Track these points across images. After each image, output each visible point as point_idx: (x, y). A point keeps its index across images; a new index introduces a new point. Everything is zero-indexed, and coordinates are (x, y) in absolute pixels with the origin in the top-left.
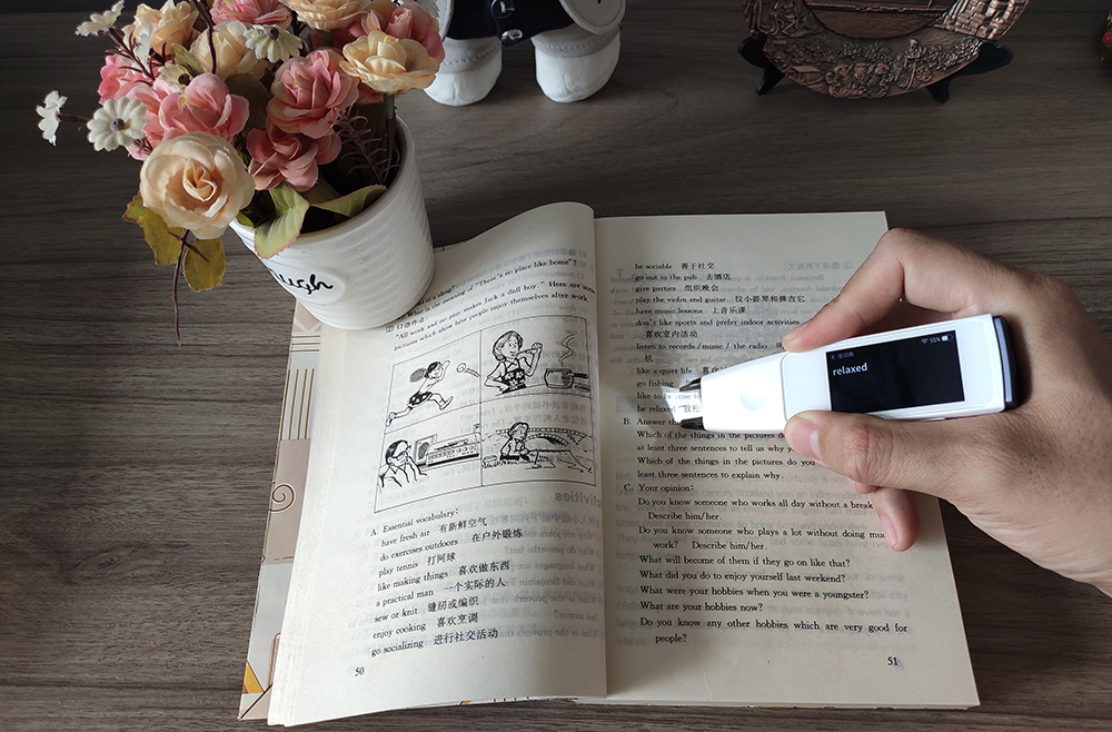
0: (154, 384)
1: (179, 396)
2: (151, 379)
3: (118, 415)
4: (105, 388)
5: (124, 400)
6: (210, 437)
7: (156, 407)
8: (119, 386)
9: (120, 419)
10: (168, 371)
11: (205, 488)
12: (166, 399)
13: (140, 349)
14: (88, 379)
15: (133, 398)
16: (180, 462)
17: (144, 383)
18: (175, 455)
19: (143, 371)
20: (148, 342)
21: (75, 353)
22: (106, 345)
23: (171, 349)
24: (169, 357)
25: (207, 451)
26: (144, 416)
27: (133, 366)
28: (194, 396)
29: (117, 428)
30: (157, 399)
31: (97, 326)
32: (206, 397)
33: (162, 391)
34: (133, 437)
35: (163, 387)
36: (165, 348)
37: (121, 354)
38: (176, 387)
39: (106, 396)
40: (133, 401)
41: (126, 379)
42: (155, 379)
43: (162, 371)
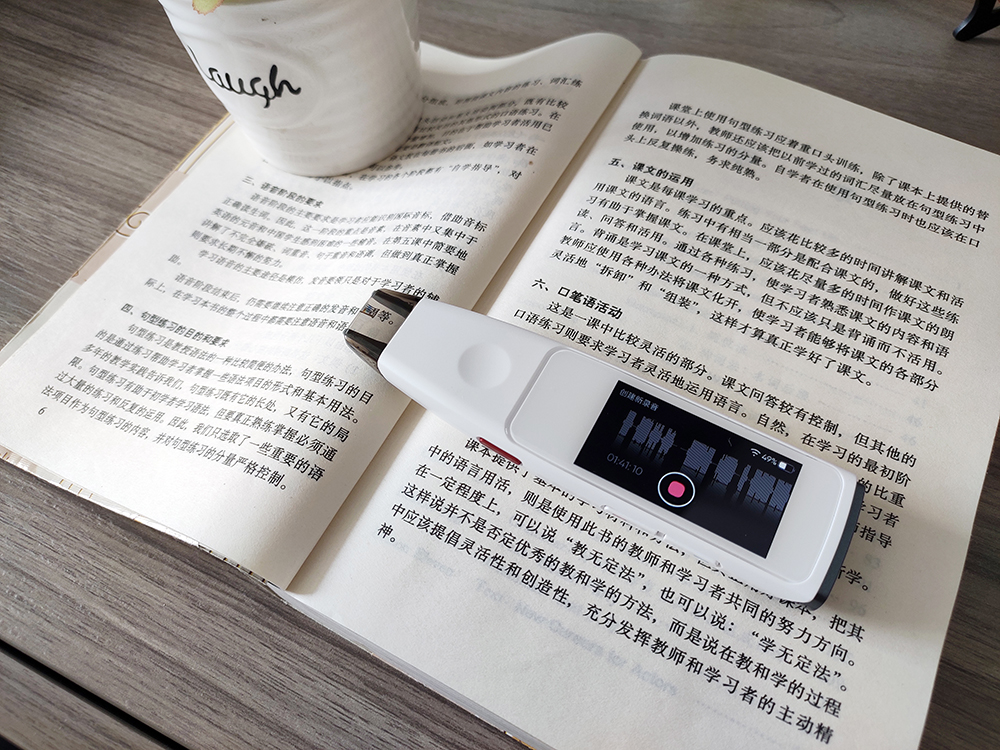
0: (96, 106)
1: (112, 126)
2: (96, 101)
3: (43, 122)
4: (49, 94)
5: (58, 111)
6: (114, 174)
7: (83, 127)
8: (63, 97)
9: (43, 126)
10: (117, 99)
11: (76, 221)
12: (97, 124)
13: (105, 70)
14: (40, 81)
15: (68, 112)
16: (71, 187)
17: (87, 102)
18: (70, 179)
19: (95, 91)
20: (118, 66)
21: (44, 54)
22: (77, 57)
23: (133, 80)
24: (127, 87)
25: (102, 186)
26: (66, 131)
27: (89, 83)
28: (125, 131)
29: (35, 134)
30: (90, 121)
31: (81, 38)
32: (135, 135)
33: (99, 116)
34: (43, 147)
35: (102, 112)
36: (128, 78)
37: (86, 69)
38: (114, 117)
39: (45, 102)
40: (66, 114)
41: (74, 93)
42: (99, 102)
43: (112, 98)
